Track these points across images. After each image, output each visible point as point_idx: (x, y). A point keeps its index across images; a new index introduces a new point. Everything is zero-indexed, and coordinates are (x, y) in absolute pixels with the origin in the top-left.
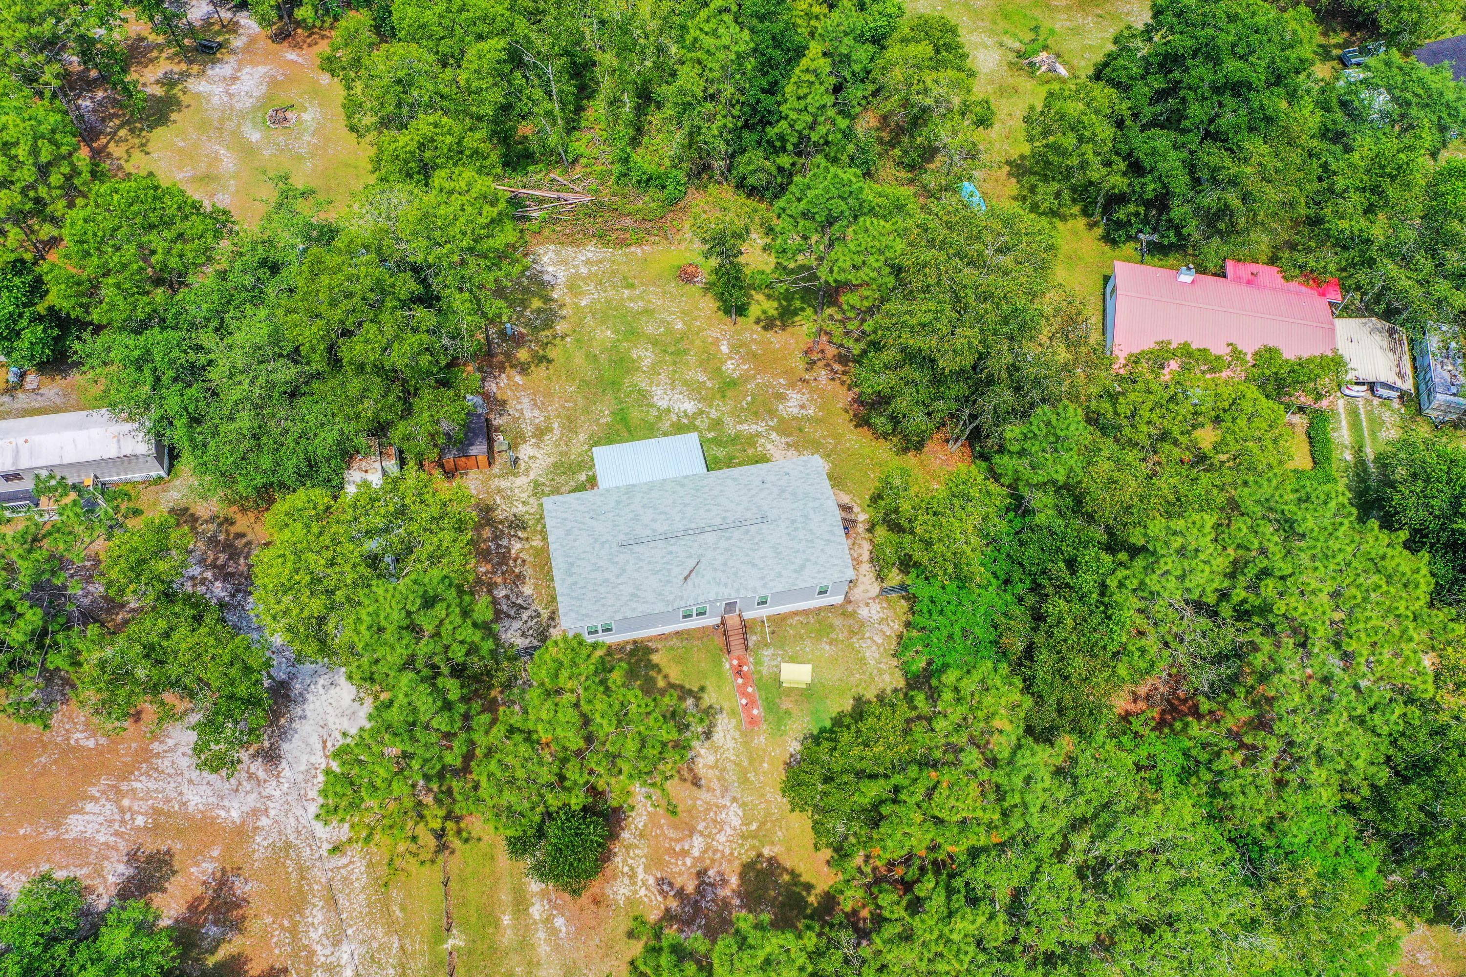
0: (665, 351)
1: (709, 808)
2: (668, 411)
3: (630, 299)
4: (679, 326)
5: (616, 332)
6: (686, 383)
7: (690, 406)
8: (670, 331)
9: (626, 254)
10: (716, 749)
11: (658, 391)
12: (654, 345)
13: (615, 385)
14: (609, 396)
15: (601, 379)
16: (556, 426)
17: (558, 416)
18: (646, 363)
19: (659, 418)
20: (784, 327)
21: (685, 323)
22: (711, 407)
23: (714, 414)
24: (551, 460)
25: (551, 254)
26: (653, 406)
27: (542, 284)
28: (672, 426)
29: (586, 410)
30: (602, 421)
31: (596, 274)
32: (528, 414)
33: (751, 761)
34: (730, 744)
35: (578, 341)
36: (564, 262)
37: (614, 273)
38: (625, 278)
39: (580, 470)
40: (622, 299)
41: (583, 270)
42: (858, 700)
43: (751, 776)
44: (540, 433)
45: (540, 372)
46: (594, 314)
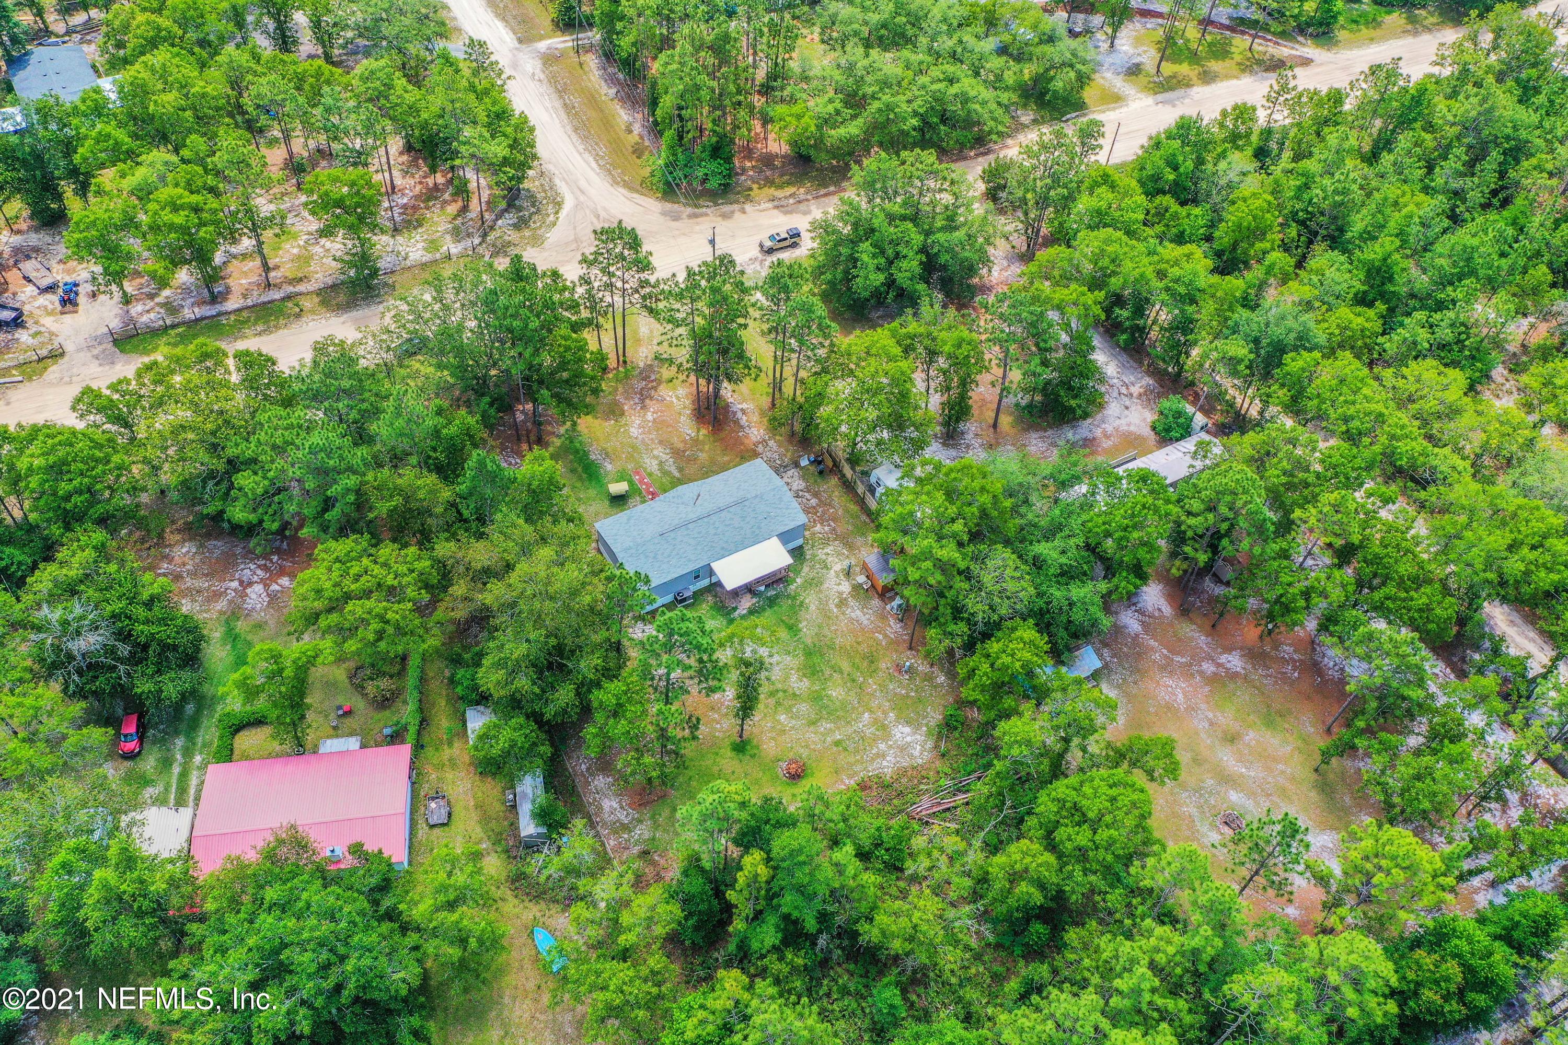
0: (785, 691)
3: (830, 732)
4: (782, 718)
5: (829, 696)
8: (789, 710)
9: (856, 774)
10: (656, 457)
11: (775, 656)
12: (794, 694)
13: (808, 653)
14: (809, 641)
15: (821, 655)
17: (837, 617)
18: (794, 678)
21: (779, 722)
24: (825, 586)
25: (916, 753)
27: (908, 723)
29: (820, 627)
30: (804, 623)
31: (871, 746)
32: (858, 613)
33: (632, 456)
34: (647, 461)
35: (853, 680)
36: (902, 749)
37: (857, 751)
38: (845, 749)
39: (803, 584)
40: (838, 729)
41: (882, 746)
43: (630, 450)
44: (842, 603)
46: (853, 708)
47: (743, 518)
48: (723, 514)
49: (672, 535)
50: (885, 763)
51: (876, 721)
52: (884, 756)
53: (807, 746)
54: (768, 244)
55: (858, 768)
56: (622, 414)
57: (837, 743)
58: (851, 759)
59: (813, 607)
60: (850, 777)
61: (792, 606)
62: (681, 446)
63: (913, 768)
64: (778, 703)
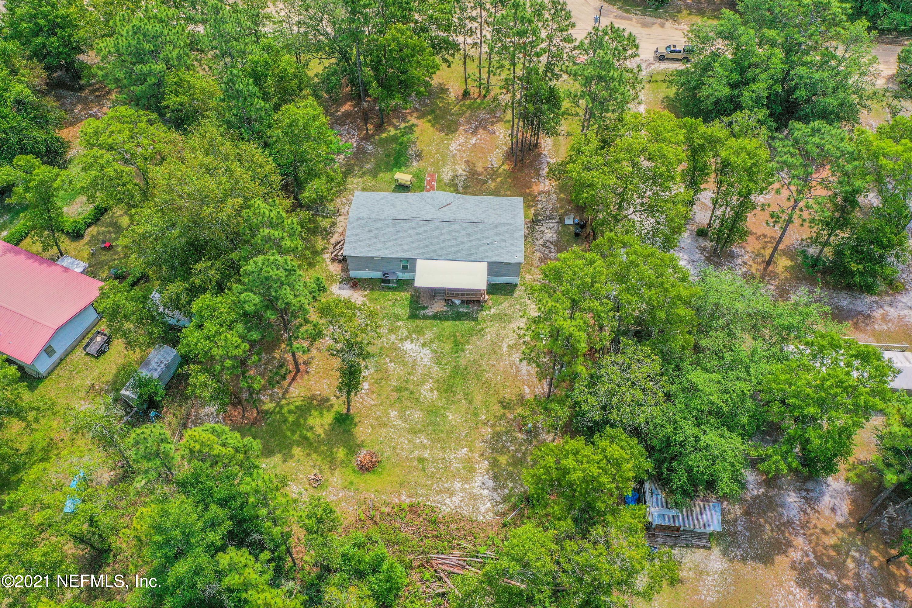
0: (412, 393)
1: (464, 152)
2: (423, 345)
3: (423, 447)
4: (393, 413)
5: (445, 417)
6: (405, 364)
7: (408, 346)
8: (403, 410)
9: (416, 495)
10: (454, 170)
11: (427, 361)
12: (418, 400)
13: (455, 372)
15: (465, 379)
16: (505, 349)
17: (502, 355)
18: (428, 386)
19: (431, 341)
20: (313, 397)
21: (388, 415)
22: (393, 343)
23: (393, 337)
25: (483, 509)
26: (435, 352)
27: (495, 478)
28: (424, 334)
29: (482, 356)
30: (471, 347)
31: (448, 479)
33: (438, 163)
34: (446, 170)
35: (476, 415)
36: (473, 497)
37: (432, 477)
38: (424, 470)
39: (494, 315)
40: (432, 448)
41: (457, 485)
42: (375, 176)
43: (440, 158)
44: (516, 346)
45: (509, 394)
46: (458, 439)
47: (469, 236)
48: (454, 226)
49: (402, 223)
50: (448, 501)
51: (468, 460)
52: (451, 493)
53: (394, 448)
54: (663, 51)
55: (421, 491)
56: (455, 131)
57: (421, 460)
58: (421, 481)
59: (488, 337)
60: (409, 496)
61: (471, 329)
62: (480, 170)
63: (470, 520)
64: (399, 400)
